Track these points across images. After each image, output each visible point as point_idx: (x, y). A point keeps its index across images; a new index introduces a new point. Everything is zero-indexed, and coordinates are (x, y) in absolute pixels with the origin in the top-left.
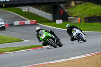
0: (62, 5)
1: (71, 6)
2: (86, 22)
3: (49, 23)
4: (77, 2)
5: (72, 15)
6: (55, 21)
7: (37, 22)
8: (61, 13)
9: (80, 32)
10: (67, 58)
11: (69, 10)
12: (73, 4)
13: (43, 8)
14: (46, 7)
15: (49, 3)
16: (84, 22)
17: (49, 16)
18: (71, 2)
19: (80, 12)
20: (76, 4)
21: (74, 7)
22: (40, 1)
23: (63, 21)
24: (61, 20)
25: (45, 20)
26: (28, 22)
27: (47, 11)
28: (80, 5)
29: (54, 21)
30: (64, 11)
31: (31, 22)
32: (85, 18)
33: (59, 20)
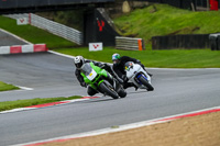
0: (102, 11)
1: (121, 12)
2: (154, 47)
3: (74, 50)
4: (136, 4)
5: (123, 32)
6: (88, 46)
7: (47, 48)
8: (101, 29)
9: (142, 70)
10: (113, 127)
11: (118, 22)
12: (126, 8)
13: (62, 17)
14: (66, 15)
15: (75, 5)
16: (150, 47)
17: (73, 35)
18: (121, 5)
19: (141, 25)
20: (133, 8)
21: (128, 14)
22: (55, 3)
23: (104, 46)
24: (101, 44)
25: (65, 43)
26: (28, 47)
27: (70, 23)
28: (142, 11)
29: (85, 45)
30: (107, 24)
31: (35, 47)
32: (154, 38)
33: (96, 44)
